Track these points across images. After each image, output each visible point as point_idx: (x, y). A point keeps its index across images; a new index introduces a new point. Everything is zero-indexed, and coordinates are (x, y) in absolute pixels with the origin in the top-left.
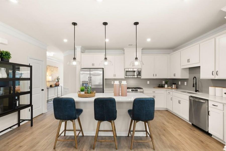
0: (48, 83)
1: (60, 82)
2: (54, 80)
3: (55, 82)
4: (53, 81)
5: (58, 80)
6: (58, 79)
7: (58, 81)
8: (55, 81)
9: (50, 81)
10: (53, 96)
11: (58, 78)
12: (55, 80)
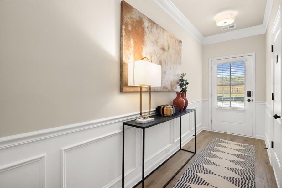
0: (145, 97)
1: (188, 96)
2: (169, 88)
3: (174, 96)
4: (164, 90)
5: (181, 86)
6: (183, 84)
7: (184, 92)
8: (173, 91)
9: (156, 91)
10: (167, 150)
11: (182, 80)
12: (172, 86)
